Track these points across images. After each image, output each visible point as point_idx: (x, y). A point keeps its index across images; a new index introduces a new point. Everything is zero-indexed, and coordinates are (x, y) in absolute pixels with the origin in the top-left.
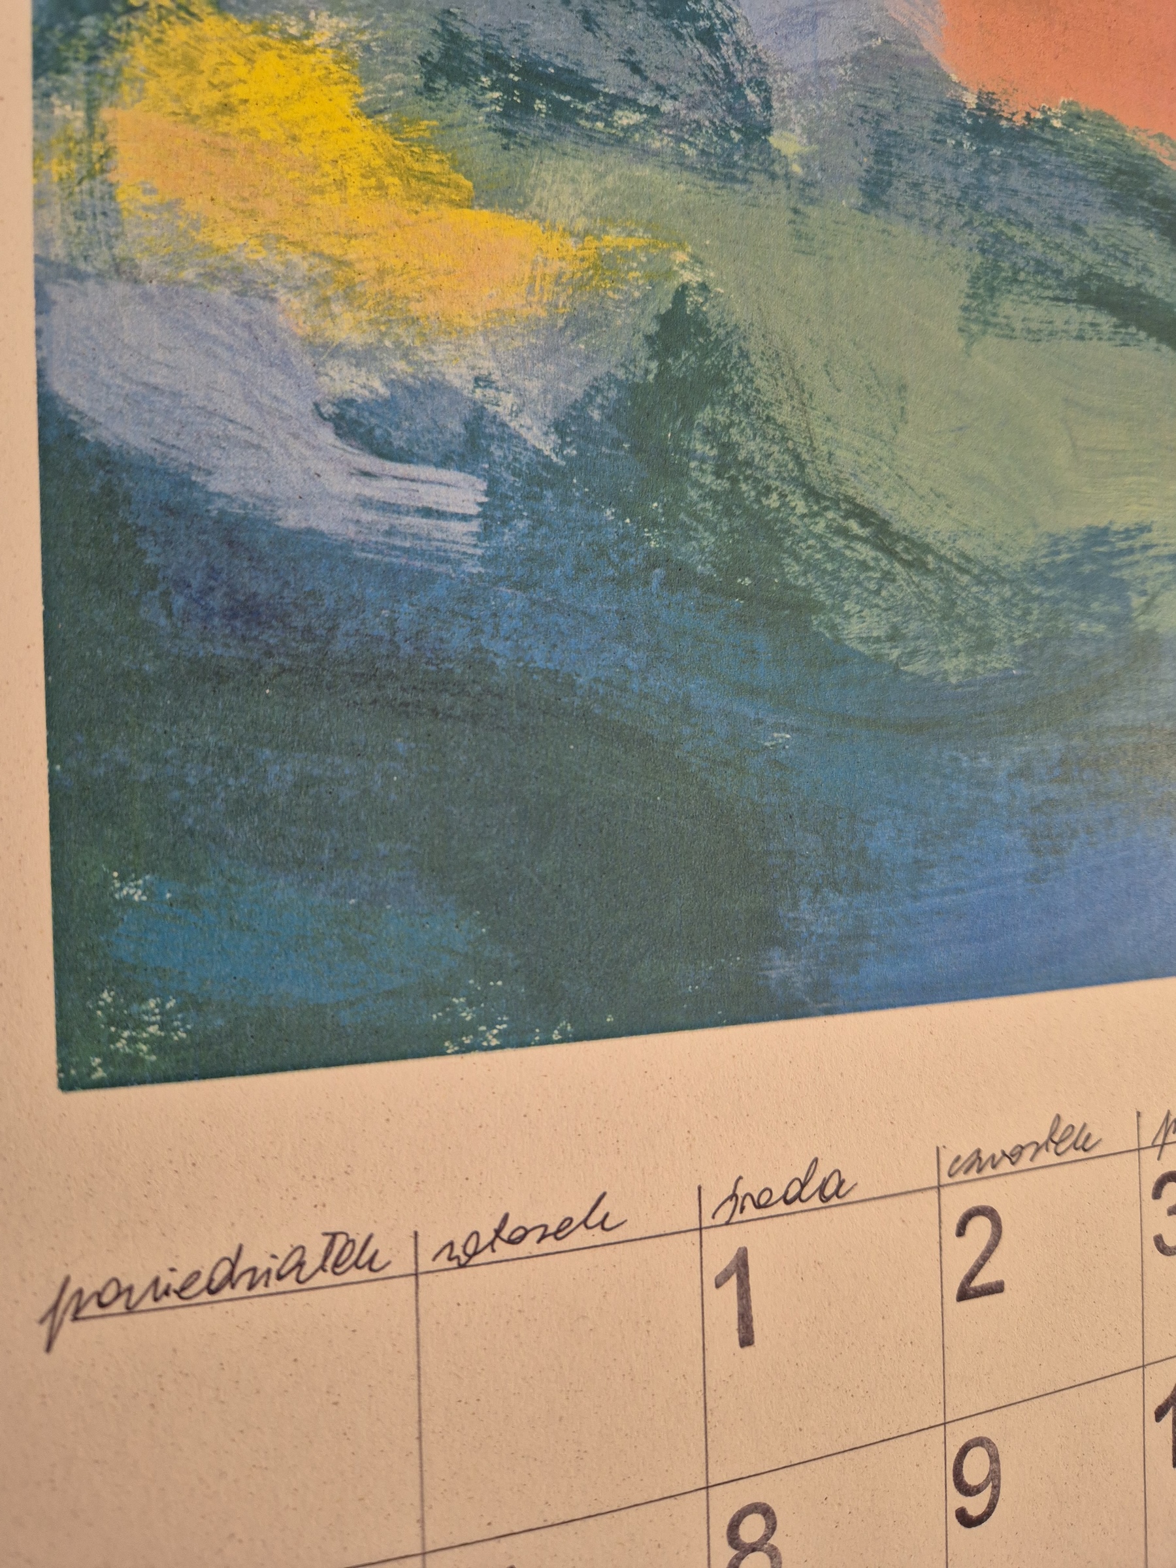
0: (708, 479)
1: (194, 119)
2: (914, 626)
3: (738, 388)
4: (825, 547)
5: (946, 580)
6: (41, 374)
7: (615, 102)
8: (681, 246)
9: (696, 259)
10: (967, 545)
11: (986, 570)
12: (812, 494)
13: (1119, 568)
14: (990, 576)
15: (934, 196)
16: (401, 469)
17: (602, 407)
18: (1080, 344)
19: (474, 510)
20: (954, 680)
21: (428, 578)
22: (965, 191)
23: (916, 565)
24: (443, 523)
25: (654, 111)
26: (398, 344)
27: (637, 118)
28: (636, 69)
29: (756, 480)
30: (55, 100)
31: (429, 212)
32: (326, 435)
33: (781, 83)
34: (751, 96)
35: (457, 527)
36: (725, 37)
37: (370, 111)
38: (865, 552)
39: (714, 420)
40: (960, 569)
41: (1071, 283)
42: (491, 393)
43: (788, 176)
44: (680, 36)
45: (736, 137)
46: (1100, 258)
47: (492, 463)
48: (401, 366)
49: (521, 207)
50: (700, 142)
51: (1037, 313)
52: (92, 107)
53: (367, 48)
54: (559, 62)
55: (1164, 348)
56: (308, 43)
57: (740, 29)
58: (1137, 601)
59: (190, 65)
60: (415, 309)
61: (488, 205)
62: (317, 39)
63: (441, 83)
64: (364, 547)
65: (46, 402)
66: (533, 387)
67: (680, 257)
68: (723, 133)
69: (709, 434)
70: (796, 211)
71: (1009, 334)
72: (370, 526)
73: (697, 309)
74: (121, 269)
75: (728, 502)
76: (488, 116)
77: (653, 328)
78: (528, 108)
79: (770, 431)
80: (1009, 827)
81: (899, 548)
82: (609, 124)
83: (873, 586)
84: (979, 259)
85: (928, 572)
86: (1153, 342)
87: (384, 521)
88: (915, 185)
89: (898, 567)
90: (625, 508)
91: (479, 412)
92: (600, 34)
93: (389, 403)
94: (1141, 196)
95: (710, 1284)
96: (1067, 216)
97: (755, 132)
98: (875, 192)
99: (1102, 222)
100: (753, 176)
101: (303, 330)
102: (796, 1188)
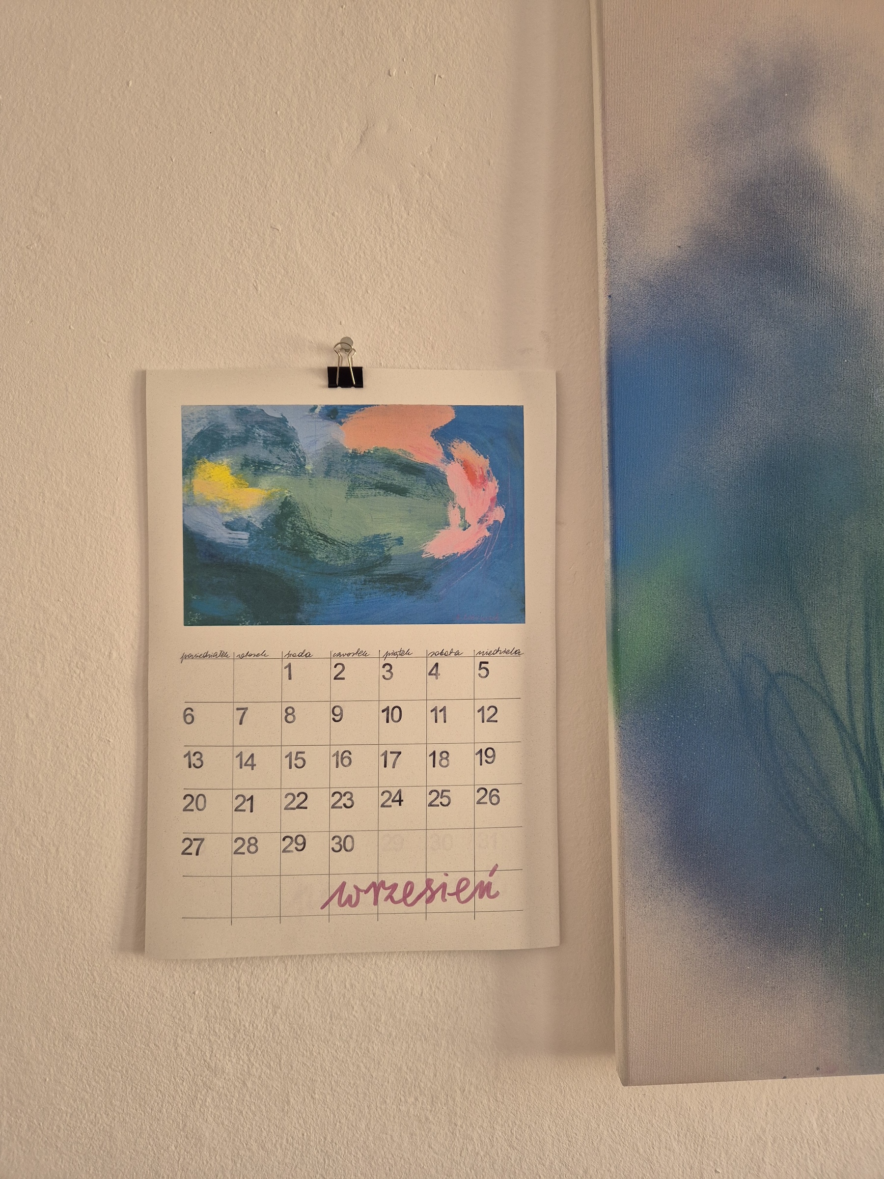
0: (290, 530)
1: (205, 479)
2: (332, 555)
3: (297, 514)
4: (313, 541)
5: (339, 546)
6: (183, 521)
7: (275, 465)
8: (286, 489)
9: (289, 491)
10: (344, 539)
11: (348, 544)
12: (310, 531)
13: (382, 542)
14: (349, 545)
15: (341, 472)
16: (235, 532)
17: (270, 520)
18: (375, 497)
19: (247, 538)
20: (340, 565)
21: (239, 549)
22: (348, 471)
23: (333, 544)
24: (242, 540)
25: (282, 466)
26: (236, 512)
27: (279, 467)
28: (279, 459)
29: (300, 530)
30: (186, 480)
31: (241, 489)
32: (224, 528)
33: (307, 456)
34: (302, 459)
35: (244, 542)
36: (297, 449)
37: (232, 474)
38: (322, 542)
39: (292, 520)
40: (342, 544)
41: (373, 485)
42: (251, 519)
43: (308, 473)
44: (288, 451)
45: (298, 467)
46: (381, 479)
47: (251, 530)
48: (236, 515)
49: (257, 487)
50: (291, 470)
51: (364, 492)
52: (191, 479)
53: (232, 464)
54: (265, 460)
55: (397, 495)
56: (223, 465)
57: (300, 447)
58: (386, 549)
59: (205, 471)
60: (239, 506)
61: (252, 487)
62: (224, 463)
63: (244, 468)
64: (229, 545)
65: (184, 526)
66: (258, 517)
67: (286, 491)
68: (296, 467)
69: (291, 522)
70: (310, 480)
71: (357, 497)
72: (230, 542)
73: (289, 500)
74: (194, 504)
75: (293, 534)
76: (252, 472)
77: (280, 505)
78: (259, 469)
79: (303, 521)
80: (350, 593)
81: (329, 541)
82: (274, 469)
83: (323, 548)
84: (351, 483)
85: (336, 545)
86: (395, 494)
87: (233, 541)
88: (336, 471)
89: (329, 544)
90: (274, 536)
91: (249, 522)
92: (273, 454)
93: (234, 522)
94: (394, 464)
95: (283, 668)
96: (374, 471)
97: (302, 466)
98: (327, 473)
99: (383, 471)
100: (302, 474)
101: (221, 511)
102: (300, 654)
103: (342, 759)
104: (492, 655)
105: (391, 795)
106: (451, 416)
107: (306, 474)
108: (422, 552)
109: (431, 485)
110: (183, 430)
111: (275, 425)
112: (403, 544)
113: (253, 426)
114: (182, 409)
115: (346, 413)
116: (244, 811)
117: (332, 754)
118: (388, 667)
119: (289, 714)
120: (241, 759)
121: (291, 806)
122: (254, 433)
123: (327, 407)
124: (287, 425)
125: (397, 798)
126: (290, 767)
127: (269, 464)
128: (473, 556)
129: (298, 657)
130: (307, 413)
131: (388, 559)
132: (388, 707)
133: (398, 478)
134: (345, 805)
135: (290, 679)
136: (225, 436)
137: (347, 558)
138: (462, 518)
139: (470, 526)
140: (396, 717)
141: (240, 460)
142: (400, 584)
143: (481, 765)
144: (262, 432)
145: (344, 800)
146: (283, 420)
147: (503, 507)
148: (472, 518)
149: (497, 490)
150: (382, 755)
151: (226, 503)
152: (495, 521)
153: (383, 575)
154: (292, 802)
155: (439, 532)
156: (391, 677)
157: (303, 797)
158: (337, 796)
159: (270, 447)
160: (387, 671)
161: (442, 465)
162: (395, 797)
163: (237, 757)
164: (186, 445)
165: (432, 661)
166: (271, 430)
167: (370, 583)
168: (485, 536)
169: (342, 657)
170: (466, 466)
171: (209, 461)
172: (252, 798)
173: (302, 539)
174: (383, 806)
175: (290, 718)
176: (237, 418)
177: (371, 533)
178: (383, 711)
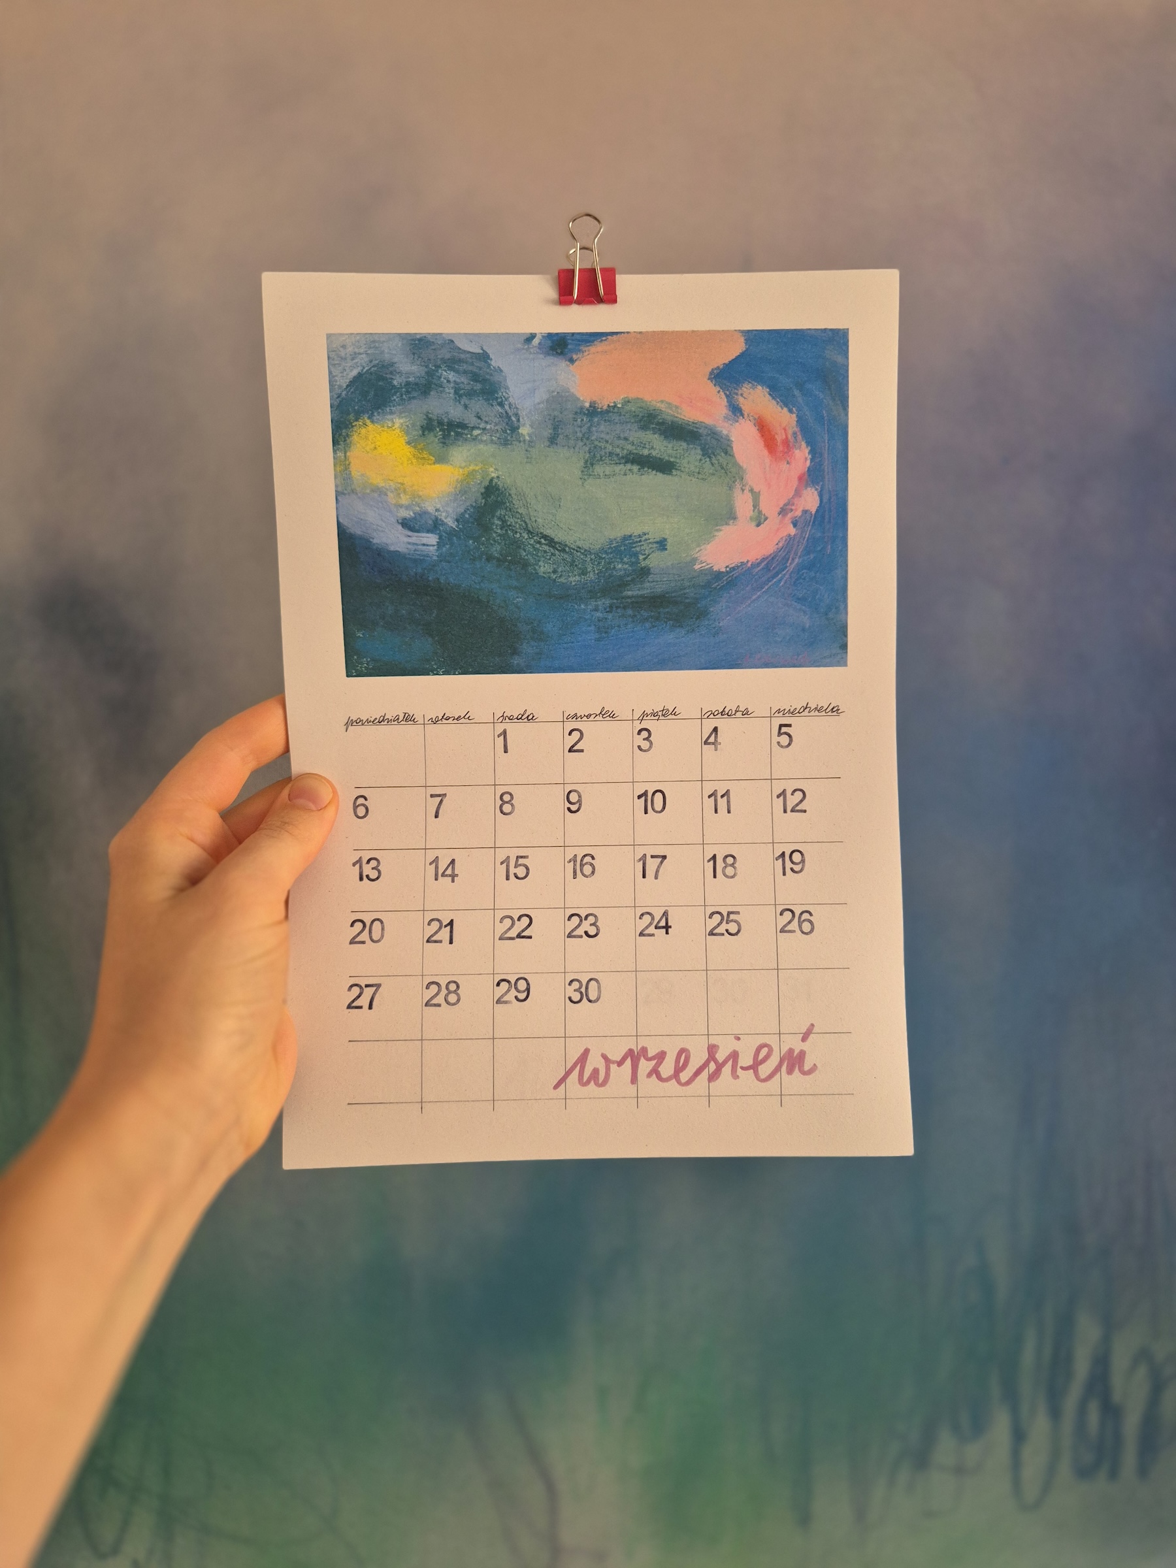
0: (499, 531)
1: (368, 452)
2: (561, 568)
3: (508, 504)
4: (534, 547)
5: (572, 554)
6: (337, 518)
7: (473, 428)
8: (491, 466)
9: (496, 469)
10: (579, 543)
11: (586, 550)
12: (529, 532)
13: (636, 547)
14: (587, 552)
15: (573, 438)
16: (416, 534)
17: (469, 514)
18: (625, 477)
19: (435, 543)
20: (573, 583)
21: (424, 561)
22: (584, 435)
23: (564, 550)
24: (428, 547)
25: (484, 429)
26: (416, 503)
27: (479, 432)
28: (479, 418)
29: (513, 530)
30: (338, 452)
31: (423, 467)
32: (400, 527)
33: (522, 413)
34: (514, 419)
35: (431, 548)
36: (506, 403)
37: (409, 443)
38: (546, 548)
39: (501, 514)
40: (577, 551)
41: (623, 458)
42: (439, 513)
43: (524, 441)
44: (492, 405)
45: (508, 431)
46: (634, 447)
47: (440, 531)
48: (418, 509)
49: (447, 463)
50: (498, 435)
51: (608, 470)
52: (345, 453)
53: (408, 426)
54: (458, 420)
55: (658, 473)
56: (394, 428)
57: (511, 400)
58: (641, 557)
59: (367, 438)
60: (421, 493)
61: (439, 463)
62: (396, 426)
63: (426, 433)
64: (409, 554)
65: (339, 524)
66: (450, 510)
67: (492, 469)
68: (505, 431)
69: (499, 518)
70: (527, 451)
71: (599, 477)
72: (410, 549)
73: (496, 484)
74: (353, 491)
75: (504, 537)
76: (439, 439)
77: (483, 490)
78: (449, 435)
79: (518, 516)
80: (590, 626)
81: (557, 546)
82: (471, 435)
83: (548, 557)
84: (588, 455)
85: (568, 553)
86: (654, 472)
87: (413, 547)
88: (567, 436)
89: (557, 552)
90: (476, 539)
91: (437, 519)
92: (470, 410)
93: (415, 518)
94: (653, 424)
95: (496, 736)
96: (622, 436)
97: (514, 429)
98: (553, 440)
99: (637, 435)
100: (514, 443)
101: (394, 502)
102: (520, 716)
103: (582, 865)
104: (798, 715)
105: (653, 919)
106: (738, 348)
107: (520, 442)
108: (694, 561)
109: (710, 457)
110: (330, 373)
111: (472, 364)
112: (666, 549)
113: (438, 367)
114: (327, 339)
115: (579, 345)
116: (441, 942)
117: (567, 859)
118: (645, 734)
119: (505, 803)
120: (437, 868)
121: (508, 935)
122: (440, 377)
123: (550, 335)
124: (489, 365)
125: (663, 923)
126: (508, 878)
127: (463, 426)
128: (771, 566)
129: (516, 720)
130: (519, 346)
131: (645, 572)
132: (646, 791)
133: (659, 446)
134: (586, 933)
135: (506, 751)
136: (395, 383)
137: (584, 572)
138: (755, 507)
139: (766, 519)
140: (658, 805)
141: (420, 420)
142: (661, 610)
143: (784, 874)
144: (452, 376)
145: (586, 926)
146: (484, 357)
147: (816, 490)
148: (769, 507)
149: (808, 463)
150: (640, 860)
151: (400, 489)
152: (805, 512)
153: (637, 596)
154: (509, 929)
155: (721, 530)
156: (651, 747)
157: (526, 921)
158: (576, 920)
159: (464, 400)
160: (644, 739)
161: (726, 425)
162: (659, 922)
163: (431, 864)
164: (336, 396)
165: (709, 725)
166: (465, 372)
167: (619, 610)
168: (790, 535)
169: (579, 719)
170: (763, 427)
171: (373, 422)
172: (451, 923)
173: (517, 544)
174: (641, 934)
175: (507, 808)
176: (414, 354)
177: (618, 533)
178: (639, 797)
